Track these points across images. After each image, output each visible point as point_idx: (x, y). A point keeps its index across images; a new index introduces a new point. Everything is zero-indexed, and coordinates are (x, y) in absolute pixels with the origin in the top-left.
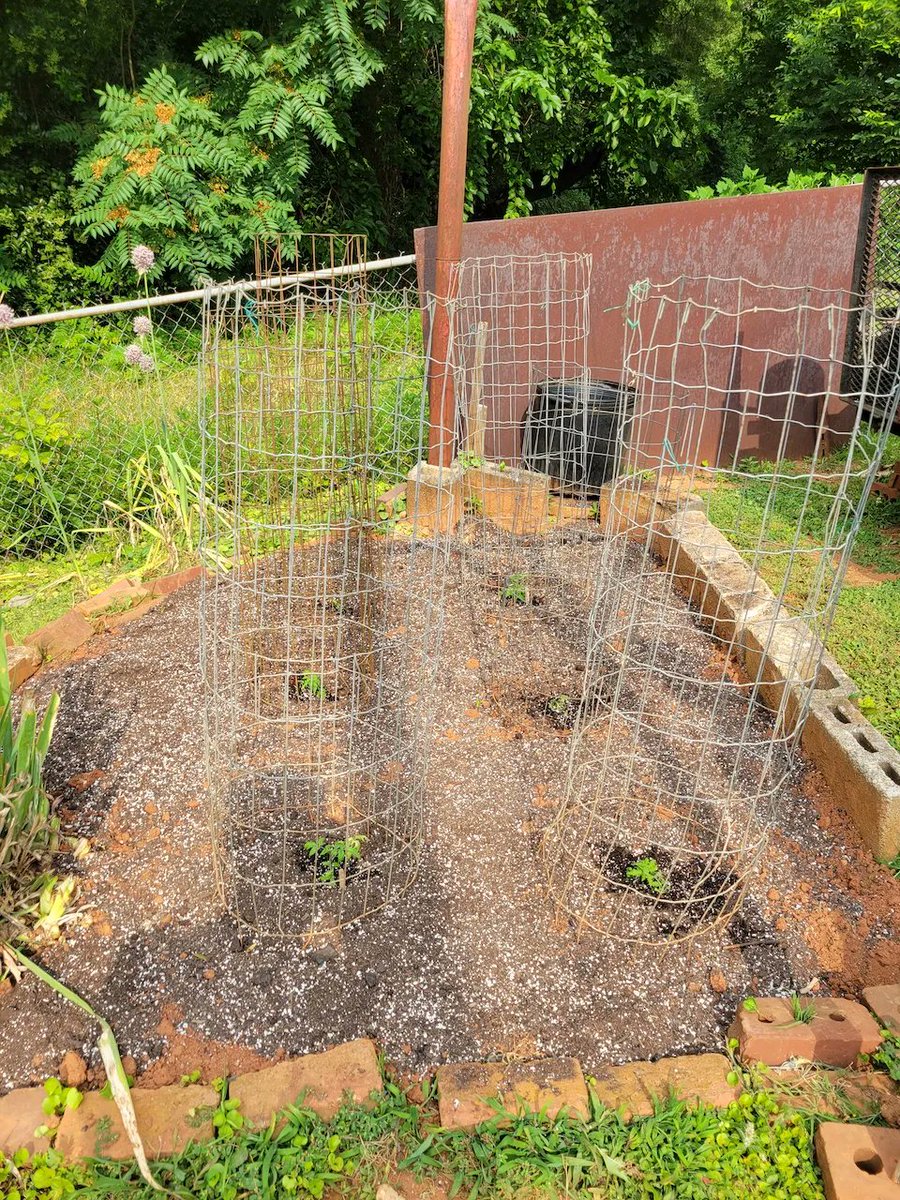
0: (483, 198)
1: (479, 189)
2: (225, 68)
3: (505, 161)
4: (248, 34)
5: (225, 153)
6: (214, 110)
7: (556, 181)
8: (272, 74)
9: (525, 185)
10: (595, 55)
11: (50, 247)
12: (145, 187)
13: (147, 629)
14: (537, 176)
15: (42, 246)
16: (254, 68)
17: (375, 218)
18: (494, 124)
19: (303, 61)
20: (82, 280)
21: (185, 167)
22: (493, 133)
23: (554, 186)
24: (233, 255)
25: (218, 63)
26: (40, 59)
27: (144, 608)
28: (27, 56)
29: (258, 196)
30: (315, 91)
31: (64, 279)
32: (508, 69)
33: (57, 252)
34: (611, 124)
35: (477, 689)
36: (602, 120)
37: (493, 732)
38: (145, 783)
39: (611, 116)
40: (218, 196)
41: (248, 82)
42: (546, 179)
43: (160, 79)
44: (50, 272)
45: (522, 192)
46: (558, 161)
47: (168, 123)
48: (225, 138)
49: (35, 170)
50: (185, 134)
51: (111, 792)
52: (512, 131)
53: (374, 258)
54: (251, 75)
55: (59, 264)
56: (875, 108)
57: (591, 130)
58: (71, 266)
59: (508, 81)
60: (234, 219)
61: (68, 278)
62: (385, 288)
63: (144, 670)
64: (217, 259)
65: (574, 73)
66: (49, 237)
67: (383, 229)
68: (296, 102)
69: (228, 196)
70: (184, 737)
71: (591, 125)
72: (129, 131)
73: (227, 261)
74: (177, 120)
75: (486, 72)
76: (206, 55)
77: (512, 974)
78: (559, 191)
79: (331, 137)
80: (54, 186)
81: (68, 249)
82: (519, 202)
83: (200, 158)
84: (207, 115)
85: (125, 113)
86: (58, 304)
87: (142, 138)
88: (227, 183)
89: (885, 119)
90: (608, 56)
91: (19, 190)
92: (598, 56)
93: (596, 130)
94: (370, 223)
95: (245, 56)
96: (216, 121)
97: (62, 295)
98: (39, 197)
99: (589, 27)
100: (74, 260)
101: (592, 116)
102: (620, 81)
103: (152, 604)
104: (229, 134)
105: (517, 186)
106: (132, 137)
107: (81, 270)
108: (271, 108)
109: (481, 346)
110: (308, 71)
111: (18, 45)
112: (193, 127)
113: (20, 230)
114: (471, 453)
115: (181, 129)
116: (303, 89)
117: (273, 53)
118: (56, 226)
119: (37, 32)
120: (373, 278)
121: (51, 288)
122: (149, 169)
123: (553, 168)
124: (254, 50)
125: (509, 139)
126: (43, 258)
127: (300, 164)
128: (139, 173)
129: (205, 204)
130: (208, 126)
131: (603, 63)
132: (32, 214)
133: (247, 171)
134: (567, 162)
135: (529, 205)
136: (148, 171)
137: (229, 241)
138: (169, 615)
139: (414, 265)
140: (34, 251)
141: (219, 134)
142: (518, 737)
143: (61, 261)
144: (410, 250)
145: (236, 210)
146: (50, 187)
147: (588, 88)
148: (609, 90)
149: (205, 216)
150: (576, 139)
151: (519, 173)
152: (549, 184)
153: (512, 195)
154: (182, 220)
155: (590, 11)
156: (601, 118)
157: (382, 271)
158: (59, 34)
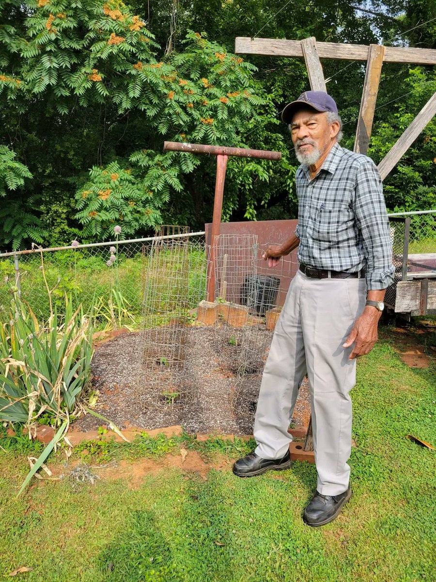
0: (236, 209)
1: (235, 205)
2: (140, 164)
3: (247, 194)
4: (149, 151)
5: (136, 192)
6: (133, 175)
7: (267, 203)
8: (157, 164)
9: (254, 204)
10: (283, 158)
11: (59, 220)
12: (105, 204)
13: (109, 345)
14: (259, 201)
15: (56, 220)
16: (150, 163)
17: (191, 214)
18: (242, 181)
19: (169, 162)
20: (70, 233)
21: (121, 197)
22: (241, 185)
23: (266, 205)
24: (135, 229)
25: (138, 161)
26: (66, 153)
27: (108, 340)
28: (61, 151)
29: (148, 208)
30: (174, 172)
31: (63, 232)
32: (247, 163)
33: (62, 222)
34: (289, 184)
35: (217, 367)
36: (286, 182)
37: (221, 377)
38: (113, 381)
39: (289, 181)
40: (132, 206)
41: (148, 168)
42: (263, 202)
43: (114, 165)
44: (58, 230)
45: (253, 206)
46: (268, 196)
47: (116, 181)
48: (135, 186)
49: (57, 192)
50: (121, 184)
51: (104, 382)
52: (249, 185)
53: (191, 232)
54: (149, 165)
55: (62, 227)
56: (390, 185)
57: (282, 185)
58: (66, 227)
59: (247, 167)
60: (137, 216)
61: (65, 232)
62: (194, 242)
63: (111, 355)
64: (129, 231)
65: (274, 164)
66: (59, 216)
67: (194, 219)
68: (166, 176)
69: (135, 207)
70: (124, 371)
71: (282, 183)
72: (100, 183)
73: (132, 232)
74: (119, 179)
75: (238, 164)
76: (133, 159)
77: (218, 422)
78: (268, 207)
79: (179, 187)
80: (64, 198)
81: (66, 221)
82: (251, 211)
83: (127, 194)
84: (131, 178)
85: (99, 176)
86: (59, 242)
87: (105, 185)
88: (136, 202)
89: (394, 188)
90: (287, 158)
91: (50, 198)
92: (284, 159)
93: (283, 185)
94: (188, 216)
95: (147, 158)
96: (133, 179)
97: (61, 239)
98: (57, 201)
99: (280, 148)
100: (68, 226)
101: (282, 179)
102: (293, 168)
103: (109, 339)
104: (137, 184)
105: (250, 205)
106: (101, 185)
107: (70, 229)
108: (157, 178)
109: (225, 260)
110: (171, 165)
111: (58, 147)
112: (125, 182)
113: (48, 213)
114: (221, 298)
115: (120, 183)
116: (169, 171)
117: (158, 158)
118: (63, 212)
119: (67, 144)
120: (191, 238)
121: (57, 236)
122: (107, 197)
123: (266, 198)
124: (151, 156)
125: (247, 187)
126: (56, 224)
127: (166, 198)
128: (103, 198)
129: (127, 210)
130: (130, 181)
131: (286, 161)
132: (54, 208)
133: (143, 199)
134: (272, 196)
135: (255, 212)
136: (106, 198)
137: (134, 223)
138: (116, 342)
139: (204, 235)
140: (52, 221)
141: (133, 184)
142: (228, 377)
143: (62, 226)
144: (203, 230)
145: (138, 212)
146: (62, 198)
147: (280, 169)
148: (289, 171)
149: (126, 215)
150: (276, 188)
151: (251, 199)
152: (264, 204)
153: (248, 208)
154: (118, 216)
155: (281, 143)
156: (286, 181)
157: (193, 236)
158: (75, 145)
